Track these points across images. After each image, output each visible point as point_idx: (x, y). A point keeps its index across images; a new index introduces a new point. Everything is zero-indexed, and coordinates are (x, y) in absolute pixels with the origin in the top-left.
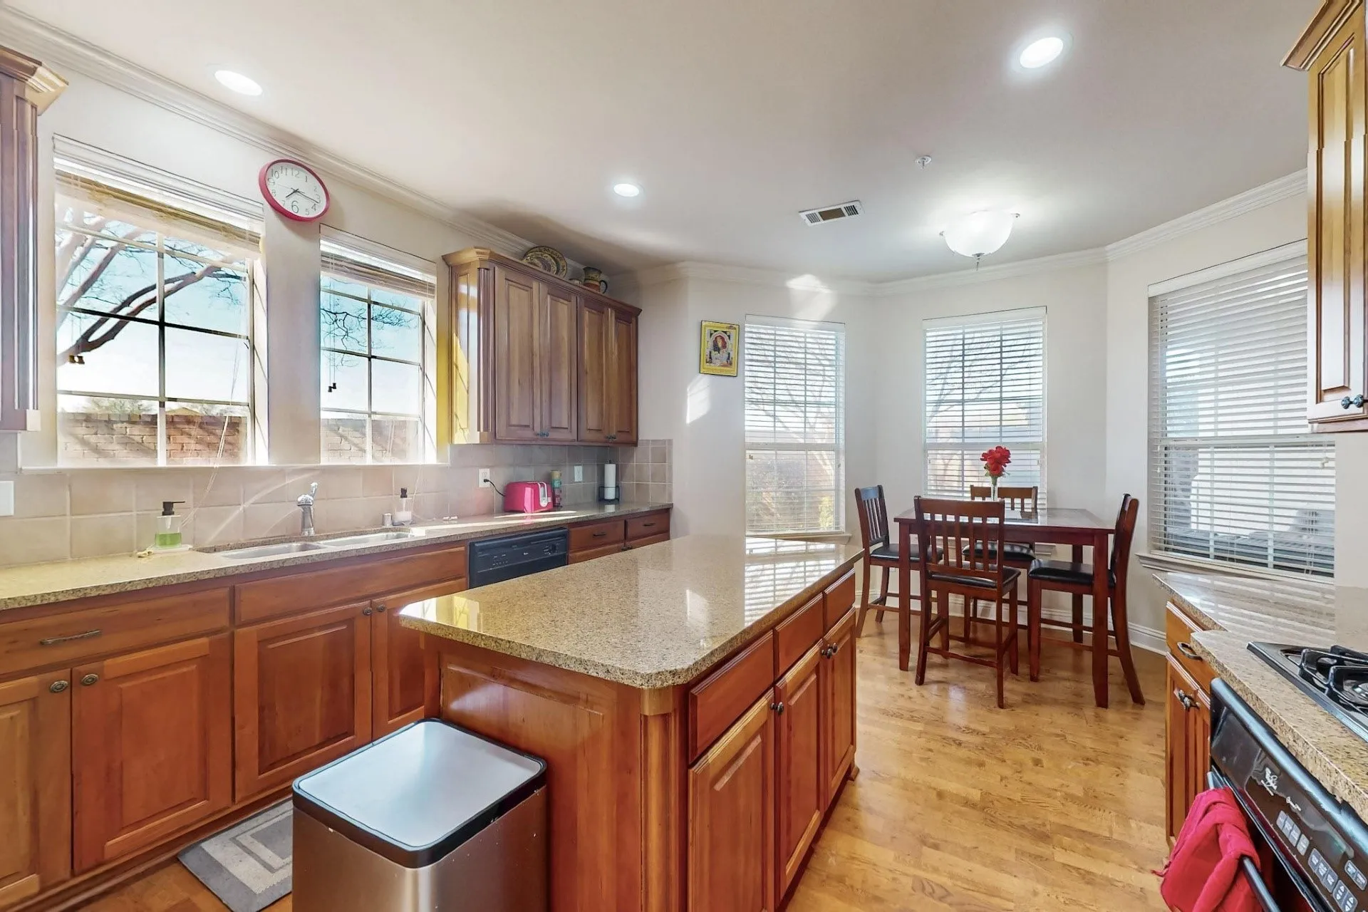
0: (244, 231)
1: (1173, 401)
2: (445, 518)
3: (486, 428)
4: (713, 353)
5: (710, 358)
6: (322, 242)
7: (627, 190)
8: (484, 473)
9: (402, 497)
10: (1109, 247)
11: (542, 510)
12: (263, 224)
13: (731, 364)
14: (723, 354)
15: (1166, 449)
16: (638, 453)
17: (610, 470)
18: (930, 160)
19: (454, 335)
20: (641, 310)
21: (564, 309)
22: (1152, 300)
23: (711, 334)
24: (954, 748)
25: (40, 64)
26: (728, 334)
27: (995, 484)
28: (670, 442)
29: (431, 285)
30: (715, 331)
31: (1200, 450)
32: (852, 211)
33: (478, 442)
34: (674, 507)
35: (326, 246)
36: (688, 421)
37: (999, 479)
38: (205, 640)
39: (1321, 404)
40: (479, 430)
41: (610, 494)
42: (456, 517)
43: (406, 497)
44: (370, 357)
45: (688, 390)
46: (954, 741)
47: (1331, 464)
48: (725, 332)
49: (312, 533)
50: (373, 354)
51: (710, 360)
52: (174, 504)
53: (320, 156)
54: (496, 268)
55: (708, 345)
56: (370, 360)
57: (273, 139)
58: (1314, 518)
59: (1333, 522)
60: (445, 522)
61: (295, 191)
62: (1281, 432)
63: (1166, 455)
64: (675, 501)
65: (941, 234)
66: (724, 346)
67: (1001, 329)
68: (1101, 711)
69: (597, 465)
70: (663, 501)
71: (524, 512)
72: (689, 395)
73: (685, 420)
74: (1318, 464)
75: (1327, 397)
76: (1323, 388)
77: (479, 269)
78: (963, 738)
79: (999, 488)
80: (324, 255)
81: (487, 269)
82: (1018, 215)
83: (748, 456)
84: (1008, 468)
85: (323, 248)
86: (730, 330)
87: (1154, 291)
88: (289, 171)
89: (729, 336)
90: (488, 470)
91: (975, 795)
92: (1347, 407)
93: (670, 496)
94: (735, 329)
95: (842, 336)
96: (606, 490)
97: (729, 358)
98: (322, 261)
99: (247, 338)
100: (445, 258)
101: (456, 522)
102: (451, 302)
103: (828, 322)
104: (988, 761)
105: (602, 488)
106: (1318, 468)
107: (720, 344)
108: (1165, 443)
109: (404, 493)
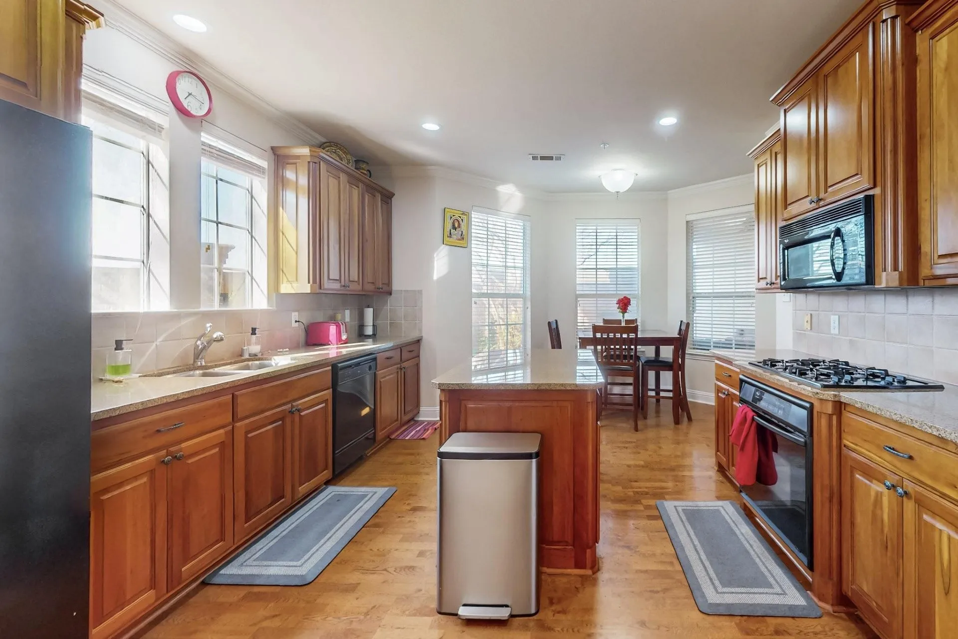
0: (154, 123)
1: (697, 274)
2: (278, 350)
3: (314, 282)
4: (452, 231)
5: (450, 234)
6: (202, 134)
7: (431, 126)
8: (295, 316)
9: (252, 334)
10: (670, 191)
11: (343, 342)
12: (167, 119)
13: (463, 239)
14: (458, 232)
15: (693, 298)
16: (391, 300)
17: (369, 312)
18: (608, 145)
19: (281, 209)
20: (394, 194)
21: (356, 193)
22: (687, 222)
23: (451, 218)
24: (625, 449)
25: (102, 15)
26: (462, 218)
27: (623, 317)
28: (420, 292)
29: (263, 169)
30: (454, 216)
31: (697, 298)
32: (559, 159)
33: (309, 292)
34: (423, 338)
35: (205, 138)
36: (435, 277)
37: (626, 314)
38: (222, 431)
39: (759, 283)
40: (309, 282)
41: (369, 331)
42: (287, 349)
43: (255, 334)
44: (218, 223)
45: (435, 255)
46: (624, 447)
47: (754, 305)
48: (460, 217)
49: (204, 364)
50: (219, 221)
51: (450, 235)
52: (124, 341)
53: (207, 69)
54: (321, 162)
55: (449, 225)
56: (217, 225)
57: (176, 52)
58: (742, 332)
59: (754, 334)
60: (279, 353)
61: (190, 94)
62: (737, 290)
63: (693, 301)
64: (425, 335)
65: (599, 177)
66: (459, 226)
67: (616, 229)
68: (677, 426)
69: (358, 309)
70: (413, 336)
71: (330, 345)
72: (436, 259)
73: (432, 276)
74: (750, 305)
75: (761, 281)
76: (760, 277)
77: (309, 162)
78: (626, 445)
79: (626, 320)
80: (204, 144)
81: (315, 163)
82: (637, 175)
83: (473, 303)
84: (629, 308)
85: (202, 139)
86: (463, 216)
87: (690, 218)
88: (187, 79)
89: (462, 220)
90: (297, 313)
91: (642, 463)
92: (767, 285)
93: (420, 330)
94: (466, 215)
95: (528, 224)
96: (365, 327)
97: (462, 235)
98: (203, 149)
99: (143, 207)
100: (273, 148)
101: (287, 353)
102: (278, 183)
103: (521, 215)
104: (641, 451)
105: (361, 327)
106: (750, 307)
107: (456, 225)
108: (693, 295)
109: (254, 331)
